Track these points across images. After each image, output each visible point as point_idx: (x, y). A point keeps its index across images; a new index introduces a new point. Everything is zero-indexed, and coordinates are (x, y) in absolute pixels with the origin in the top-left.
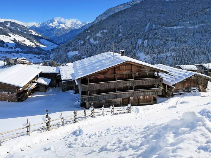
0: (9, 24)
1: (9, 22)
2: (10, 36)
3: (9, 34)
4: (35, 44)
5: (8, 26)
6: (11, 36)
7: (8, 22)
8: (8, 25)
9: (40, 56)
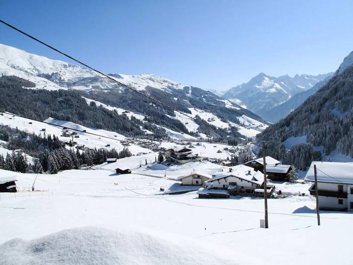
0: (190, 91)
1: (190, 88)
2: (190, 112)
3: (190, 109)
4: (230, 125)
5: (189, 95)
6: (192, 113)
7: (188, 88)
8: (188, 93)
9: (236, 147)
